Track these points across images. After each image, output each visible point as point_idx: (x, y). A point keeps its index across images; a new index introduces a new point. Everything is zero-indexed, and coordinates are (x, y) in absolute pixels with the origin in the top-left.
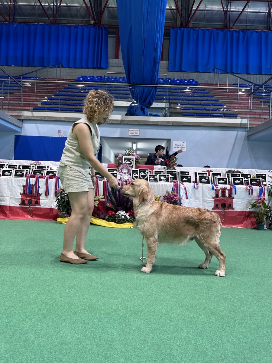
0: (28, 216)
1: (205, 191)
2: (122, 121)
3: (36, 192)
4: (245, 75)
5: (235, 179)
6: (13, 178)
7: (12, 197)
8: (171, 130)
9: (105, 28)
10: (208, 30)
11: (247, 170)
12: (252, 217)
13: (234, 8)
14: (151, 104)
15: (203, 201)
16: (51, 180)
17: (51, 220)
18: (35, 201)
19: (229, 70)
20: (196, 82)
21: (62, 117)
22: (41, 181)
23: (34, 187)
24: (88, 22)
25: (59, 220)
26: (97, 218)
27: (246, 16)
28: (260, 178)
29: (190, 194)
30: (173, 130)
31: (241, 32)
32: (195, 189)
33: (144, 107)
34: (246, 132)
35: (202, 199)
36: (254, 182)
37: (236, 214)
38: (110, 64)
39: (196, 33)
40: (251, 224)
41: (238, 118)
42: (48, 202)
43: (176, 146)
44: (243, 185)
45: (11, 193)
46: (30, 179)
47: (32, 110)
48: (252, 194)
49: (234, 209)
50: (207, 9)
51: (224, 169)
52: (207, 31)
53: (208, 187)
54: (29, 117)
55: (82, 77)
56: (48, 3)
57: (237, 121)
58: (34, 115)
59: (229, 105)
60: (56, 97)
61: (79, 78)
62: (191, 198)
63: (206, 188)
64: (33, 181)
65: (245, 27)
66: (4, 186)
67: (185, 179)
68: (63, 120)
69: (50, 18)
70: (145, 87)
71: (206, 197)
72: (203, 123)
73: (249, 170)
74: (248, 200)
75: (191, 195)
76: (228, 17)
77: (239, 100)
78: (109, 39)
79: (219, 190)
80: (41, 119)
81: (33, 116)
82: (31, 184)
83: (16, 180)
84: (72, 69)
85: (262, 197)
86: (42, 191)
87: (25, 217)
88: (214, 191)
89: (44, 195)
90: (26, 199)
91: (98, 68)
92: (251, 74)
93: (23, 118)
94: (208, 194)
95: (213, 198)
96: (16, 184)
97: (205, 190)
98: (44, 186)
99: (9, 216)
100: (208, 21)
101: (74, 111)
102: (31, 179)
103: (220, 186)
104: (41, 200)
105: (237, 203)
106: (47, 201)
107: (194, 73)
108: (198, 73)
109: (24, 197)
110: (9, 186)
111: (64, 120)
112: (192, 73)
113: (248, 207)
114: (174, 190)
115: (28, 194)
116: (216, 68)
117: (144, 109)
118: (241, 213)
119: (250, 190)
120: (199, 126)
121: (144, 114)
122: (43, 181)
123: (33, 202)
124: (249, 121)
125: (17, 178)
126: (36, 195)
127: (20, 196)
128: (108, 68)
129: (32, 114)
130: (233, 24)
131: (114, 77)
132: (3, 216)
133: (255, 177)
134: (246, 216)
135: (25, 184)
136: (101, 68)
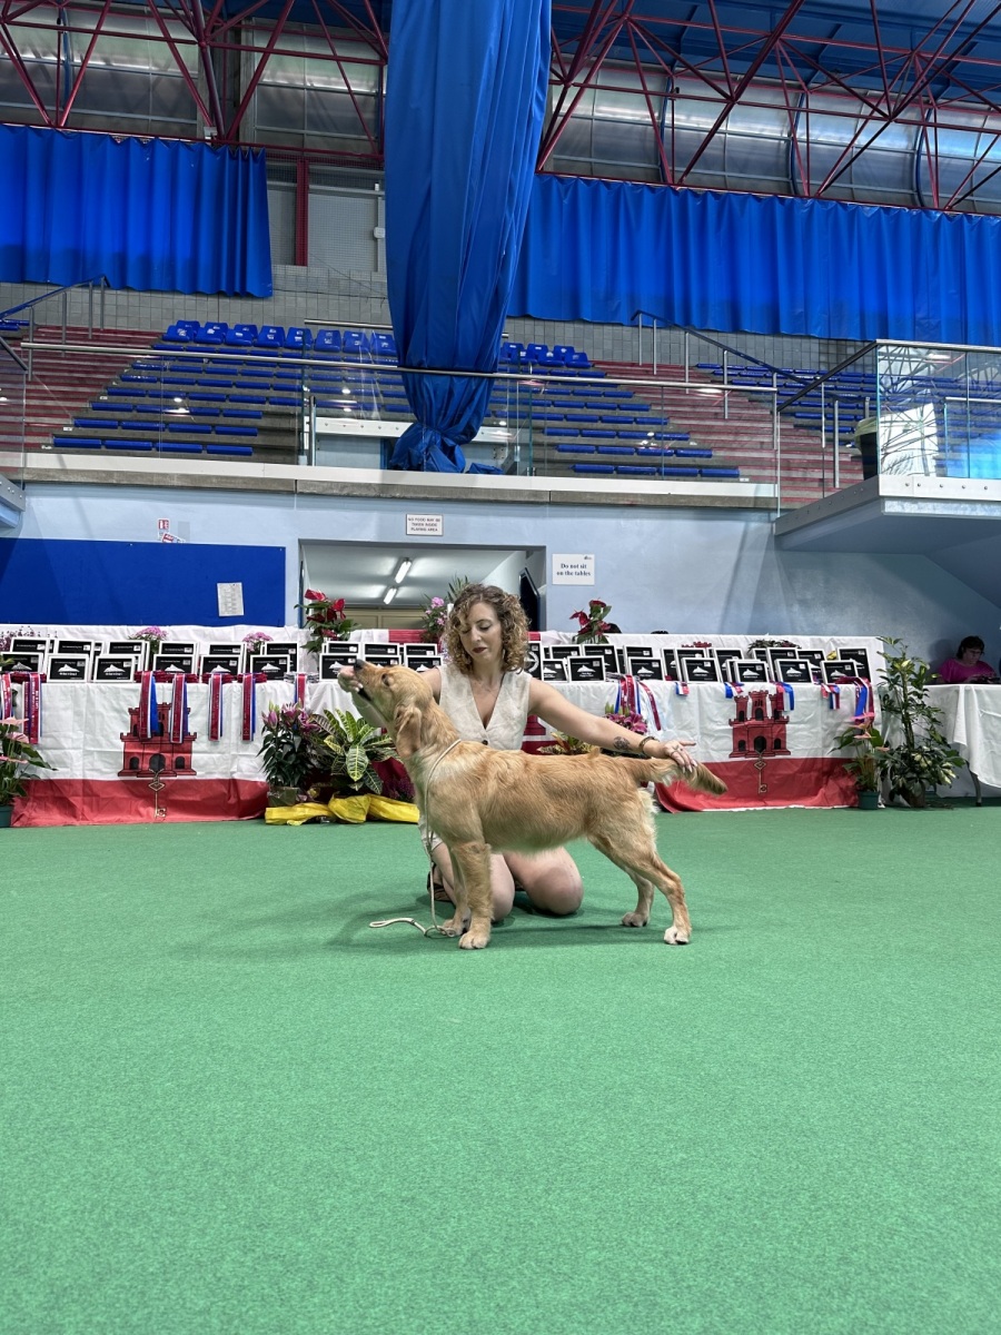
0: (151, 809)
1: (707, 704)
2: (384, 487)
3: (176, 728)
4: (730, 335)
5: (785, 667)
6: (89, 686)
7: (92, 749)
8: (544, 517)
9: (255, 156)
10: (607, 184)
11: (807, 638)
12: (843, 773)
13: (683, 117)
14: (474, 434)
15: (703, 734)
16: (226, 687)
17: (234, 818)
18: (174, 759)
19: (678, 318)
20: (583, 356)
21: (173, 475)
22: (192, 693)
23: (171, 714)
24: (189, 131)
25: (273, 813)
26: (399, 799)
27: (722, 147)
28: (851, 660)
29: (665, 715)
30: (551, 516)
31: (710, 196)
32: (677, 698)
33: (450, 443)
34: (773, 522)
35: (701, 728)
36: (836, 673)
37: (796, 769)
38: (278, 282)
39: (569, 193)
40: (840, 796)
41: (742, 480)
42: (218, 759)
43: (564, 570)
44: (810, 681)
45: (88, 736)
46: (153, 687)
47: (49, 448)
48: (838, 706)
49: (789, 753)
50: (596, 114)
51: (742, 636)
52: (603, 189)
53: (716, 691)
54: (51, 474)
55: (181, 324)
56: (35, 53)
57: (743, 489)
58: (68, 467)
59: (703, 437)
60: (115, 398)
61: (173, 329)
62: (669, 727)
63: (709, 695)
64: (164, 692)
65: (722, 179)
66: (62, 713)
67: (643, 670)
68: (176, 482)
69: (47, 108)
70: (455, 379)
71: (712, 721)
72: (643, 495)
73: (812, 640)
74: (826, 724)
75: (669, 716)
76: (667, 146)
77: (729, 420)
78: (270, 193)
79: (747, 698)
80: (95, 481)
81: (65, 471)
82: (159, 701)
83: (104, 693)
84: (137, 294)
85: (866, 715)
86: (198, 723)
87: (141, 815)
88: (732, 703)
89: (205, 738)
90: (143, 754)
91: (236, 295)
92: (746, 333)
93: (26, 477)
94: (716, 712)
95: (731, 723)
96: (106, 703)
97: (709, 701)
98: (206, 709)
99: (83, 815)
100: (604, 152)
101: (204, 453)
102: (158, 685)
103: (748, 687)
104: (194, 755)
105: (797, 734)
106: (216, 756)
107: (567, 325)
108: (582, 326)
109: (135, 748)
110: (78, 714)
111: (180, 484)
112: (562, 324)
113: (829, 746)
114: (623, 703)
115: (149, 736)
116: (643, 313)
117: (453, 448)
118: (809, 764)
119: (831, 694)
120: (632, 506)
121: (457, 467)
122: (202, 690)
123: (167, 762)
124: (782, 488)
125: (109, 685)
126: (178, 739)
127: (122, 744)
128: (271, 295)
129: (61, 461)
130: (684, 169)
131: (299, 330)
132: (60, 813)
133: (835, 658)
134: (824, 774)
135: (136, 705)
136: (244, 294)
